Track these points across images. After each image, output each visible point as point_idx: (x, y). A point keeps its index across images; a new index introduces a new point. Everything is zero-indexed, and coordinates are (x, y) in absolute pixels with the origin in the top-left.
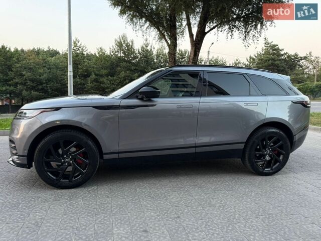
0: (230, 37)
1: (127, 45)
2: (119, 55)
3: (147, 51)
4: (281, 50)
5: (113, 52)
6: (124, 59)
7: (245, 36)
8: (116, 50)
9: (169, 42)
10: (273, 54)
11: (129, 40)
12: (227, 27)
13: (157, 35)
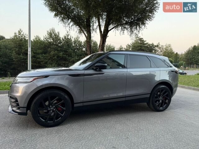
0: (122, 33)
1: (55, 35)
2: (50, 41)
3: (68, 38)
4: (145, 41)
5: (46, 39)
6: (53, 43)
7: (131, 34)
8: (48, 37)
9: (86, 35)
10: (141, 43)
11: (56, 32)
12: (120, 28)
13: (78, 30)
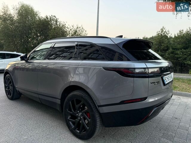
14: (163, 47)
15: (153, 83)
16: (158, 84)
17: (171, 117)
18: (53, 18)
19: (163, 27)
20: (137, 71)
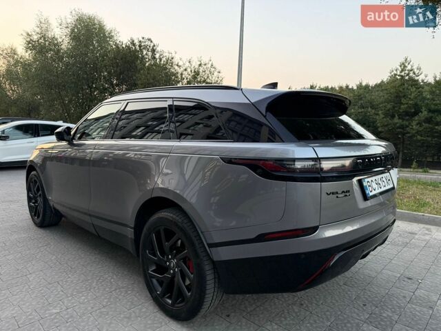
14: (406, 106)
15: (333, 193)
16: (346, 196)
17: (399, 275)
18: (147, 43)
19: (406, 59)
20: (298, 165)
